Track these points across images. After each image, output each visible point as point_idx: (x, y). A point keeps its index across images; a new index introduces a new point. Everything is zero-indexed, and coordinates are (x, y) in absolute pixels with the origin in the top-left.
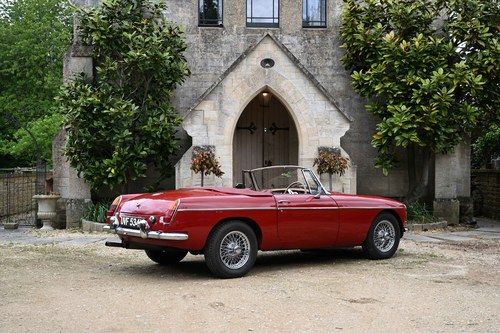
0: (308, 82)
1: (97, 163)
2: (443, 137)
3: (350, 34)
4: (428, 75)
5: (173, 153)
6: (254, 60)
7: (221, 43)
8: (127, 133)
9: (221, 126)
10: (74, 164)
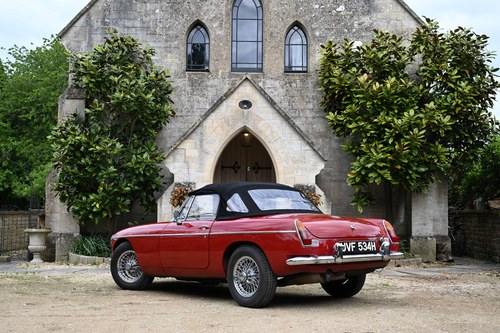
0: (284, 123)
1: (84, 198)
2: (414, 176)
3: (326, 77)
4: (399, 116)
5: (157, 189)
6: (233, 102)
7: (207, 86)
8: (112, 169)
9: (201, 164)
10: (63, 199)
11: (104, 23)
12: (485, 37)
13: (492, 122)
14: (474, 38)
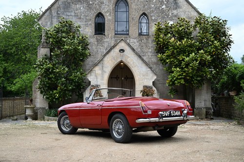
0: (139, 58)
1: (51, 92)
2: (195, 82)
3: (157, 38)
4: (188, 56)
5: (83, 88)
6: (117, 49)
7: (104, 42)
8: (63, 79)
9: (103, 77)
10: (41, 92)
11: (58, 14)
12: (226, 21)
13: (229, 58)
14: (221, 21)
